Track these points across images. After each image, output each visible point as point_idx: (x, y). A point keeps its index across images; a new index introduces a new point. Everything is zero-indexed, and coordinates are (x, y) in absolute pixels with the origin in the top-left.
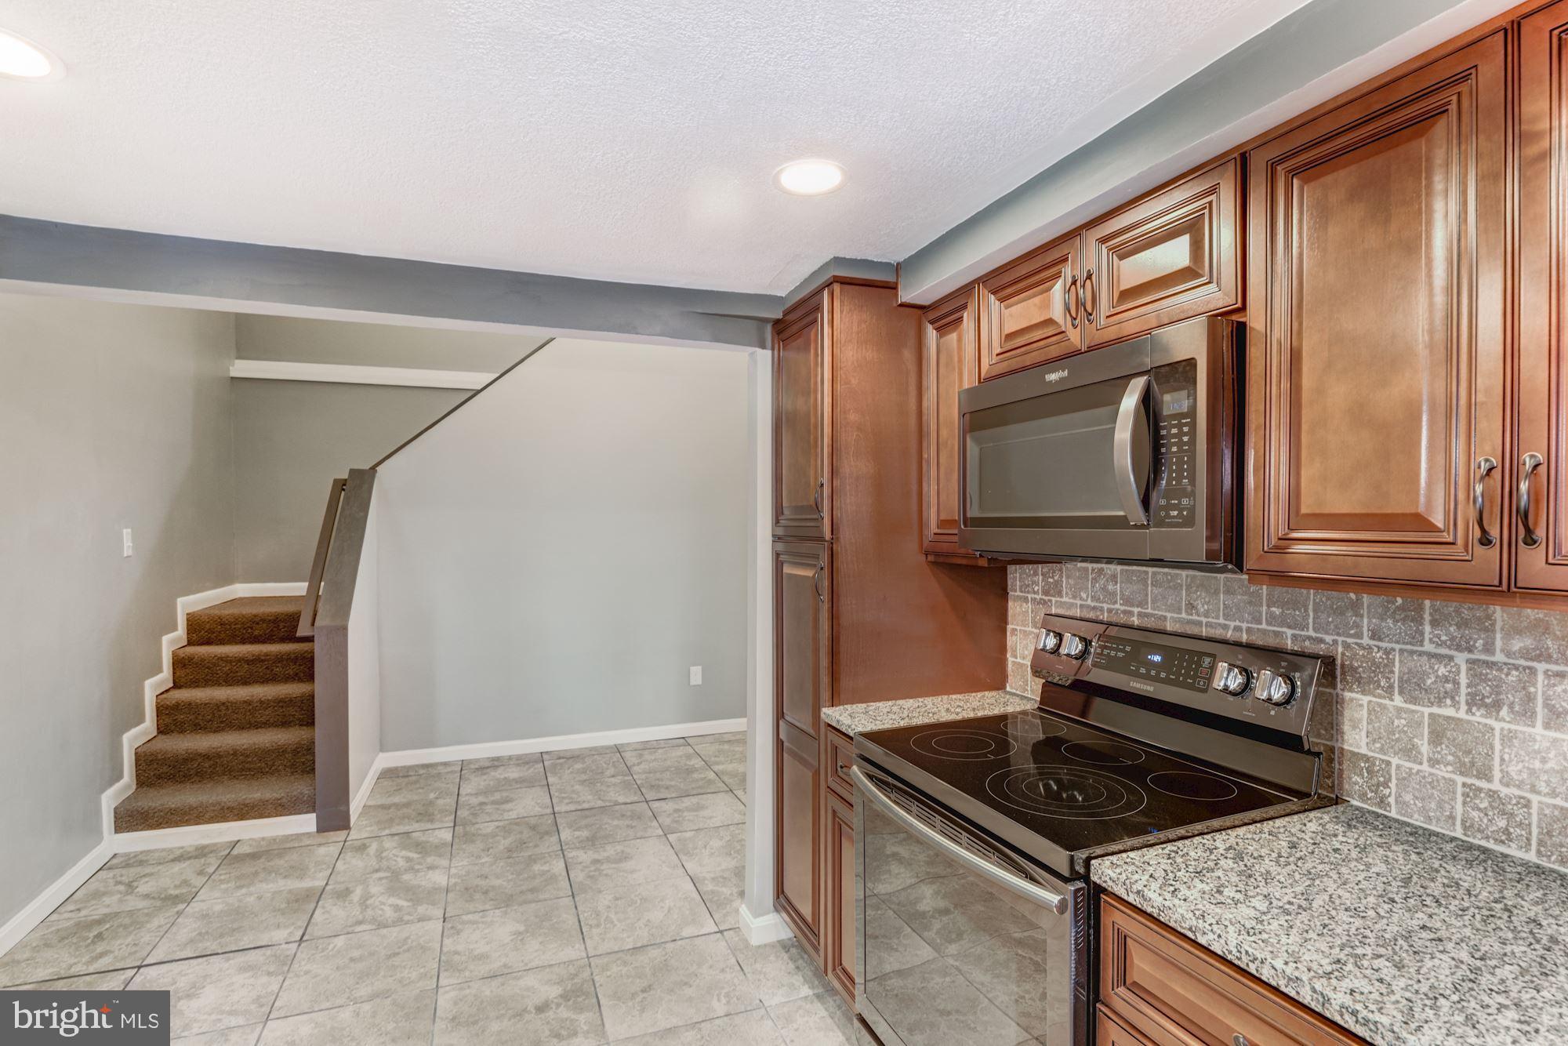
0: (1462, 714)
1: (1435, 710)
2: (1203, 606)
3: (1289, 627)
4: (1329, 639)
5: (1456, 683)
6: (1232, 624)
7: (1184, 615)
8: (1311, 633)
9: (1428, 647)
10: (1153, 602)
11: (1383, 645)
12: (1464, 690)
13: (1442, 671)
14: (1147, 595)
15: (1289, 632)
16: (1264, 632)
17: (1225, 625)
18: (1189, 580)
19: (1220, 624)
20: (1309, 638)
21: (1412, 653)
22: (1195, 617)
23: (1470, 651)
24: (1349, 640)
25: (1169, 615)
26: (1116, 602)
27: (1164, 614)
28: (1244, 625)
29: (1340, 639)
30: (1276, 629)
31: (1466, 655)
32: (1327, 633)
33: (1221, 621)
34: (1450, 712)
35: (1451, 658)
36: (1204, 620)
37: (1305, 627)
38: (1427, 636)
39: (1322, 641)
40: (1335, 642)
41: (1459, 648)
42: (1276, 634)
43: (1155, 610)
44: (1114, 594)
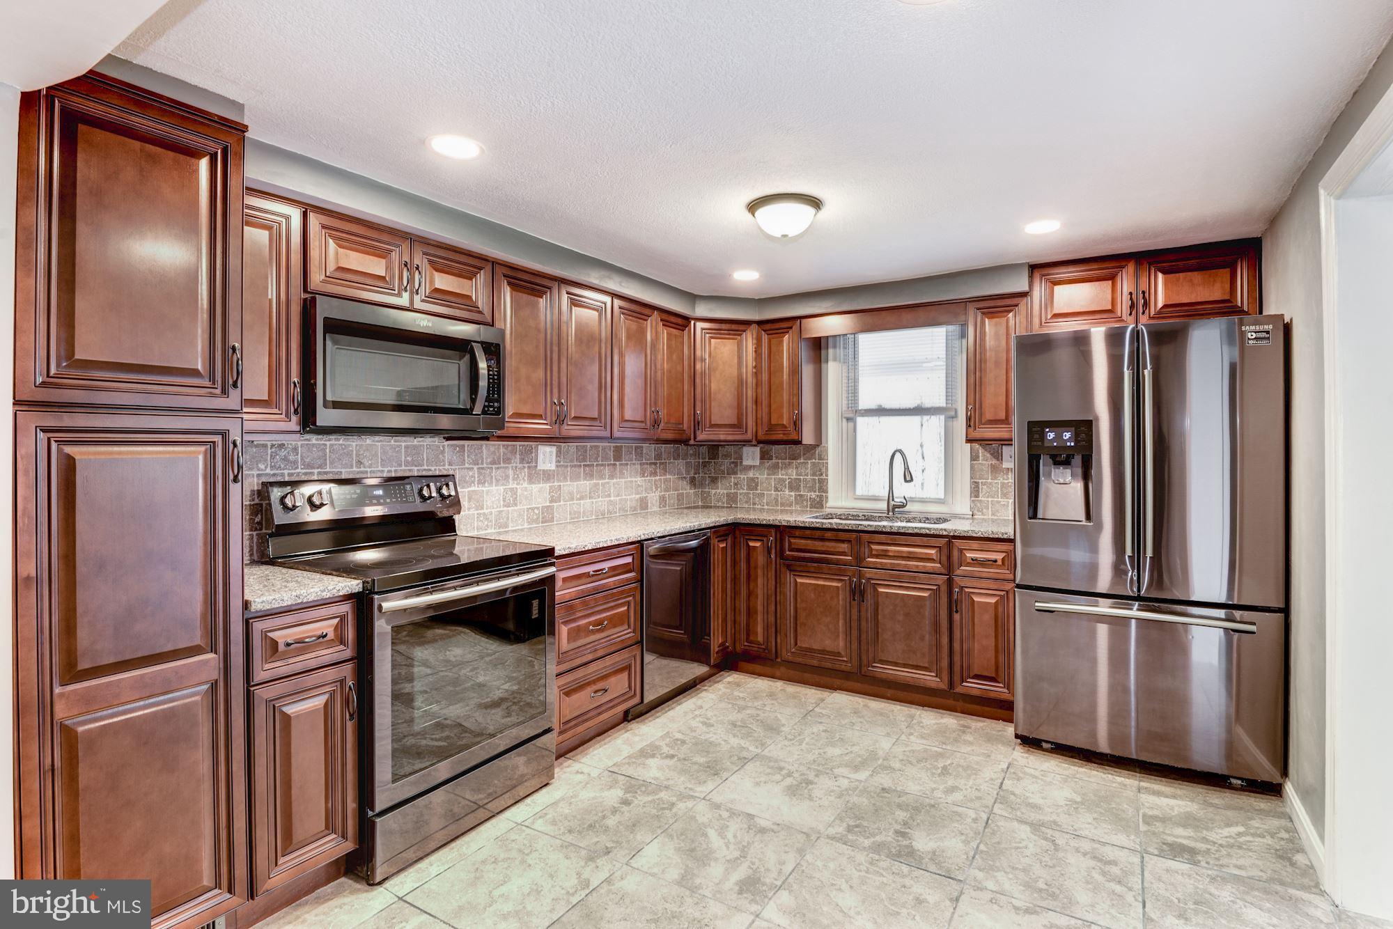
0: (477, 489)
1: (469, 489)
2: (368, 461)
3: (416, 466)
4: (433, 468)
5: (474, 477)
6: (386, 469)
7: (355, 469)
8: (426, 467)
9: (467, 465)
10: (331, 463)
11: (453, 467)
12: (476, 479)
13: (471, 474)
14: (326, 460)
15: (416, 468)
16: (404, 470)
17: (383, 471)
18: (358, 448)
19: (379, 471)
20: (425, 470)
21: (462, 469)
22: (362, 469)
23: (478, 465)
24: (440, 468)
25: (343, 470)
26: (297, 468)
27: (340, 470)
28: (393, 469)
29: (437, 468)
30: (409, 468)
31: (477, 466)
32: (432, 466)
33: (380, 468)
34: (473, 488)
35: (473, 468)
36: (369, 470)
37: (423, 465)
38: (466, 461)
39: (430, 470)
40: (435, 469)
41: (475, 465)
42: (410, 470)
43: (333, 468)
44: (295, 462)
